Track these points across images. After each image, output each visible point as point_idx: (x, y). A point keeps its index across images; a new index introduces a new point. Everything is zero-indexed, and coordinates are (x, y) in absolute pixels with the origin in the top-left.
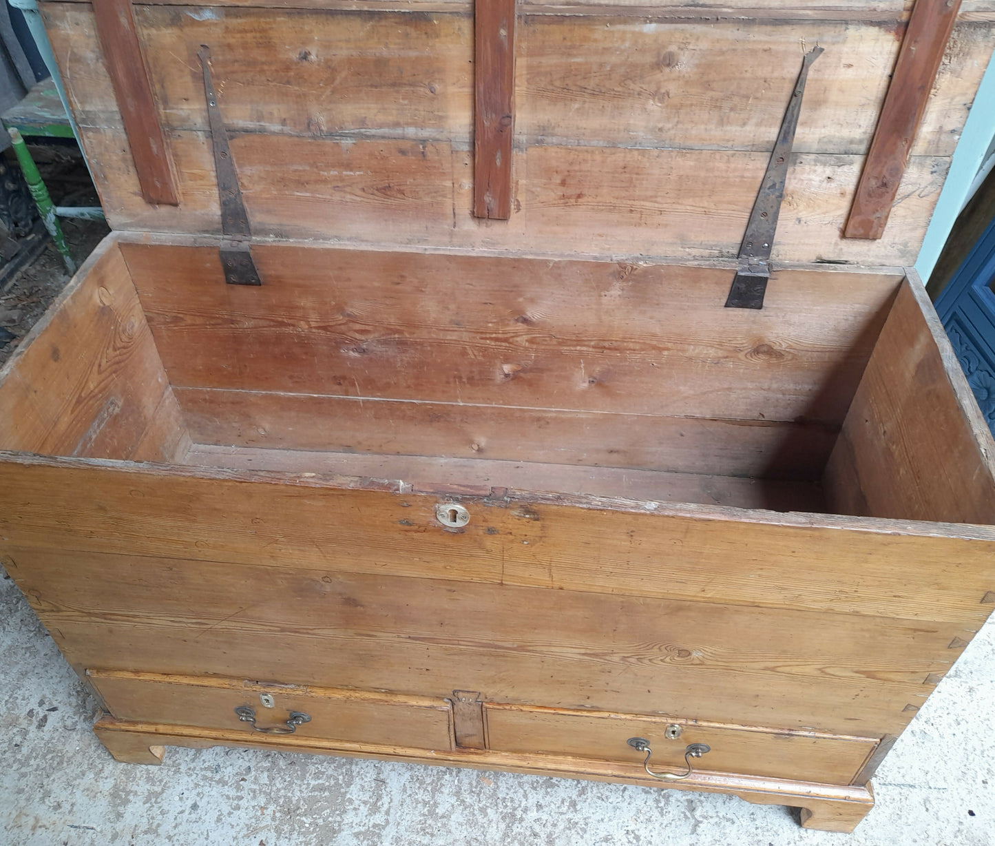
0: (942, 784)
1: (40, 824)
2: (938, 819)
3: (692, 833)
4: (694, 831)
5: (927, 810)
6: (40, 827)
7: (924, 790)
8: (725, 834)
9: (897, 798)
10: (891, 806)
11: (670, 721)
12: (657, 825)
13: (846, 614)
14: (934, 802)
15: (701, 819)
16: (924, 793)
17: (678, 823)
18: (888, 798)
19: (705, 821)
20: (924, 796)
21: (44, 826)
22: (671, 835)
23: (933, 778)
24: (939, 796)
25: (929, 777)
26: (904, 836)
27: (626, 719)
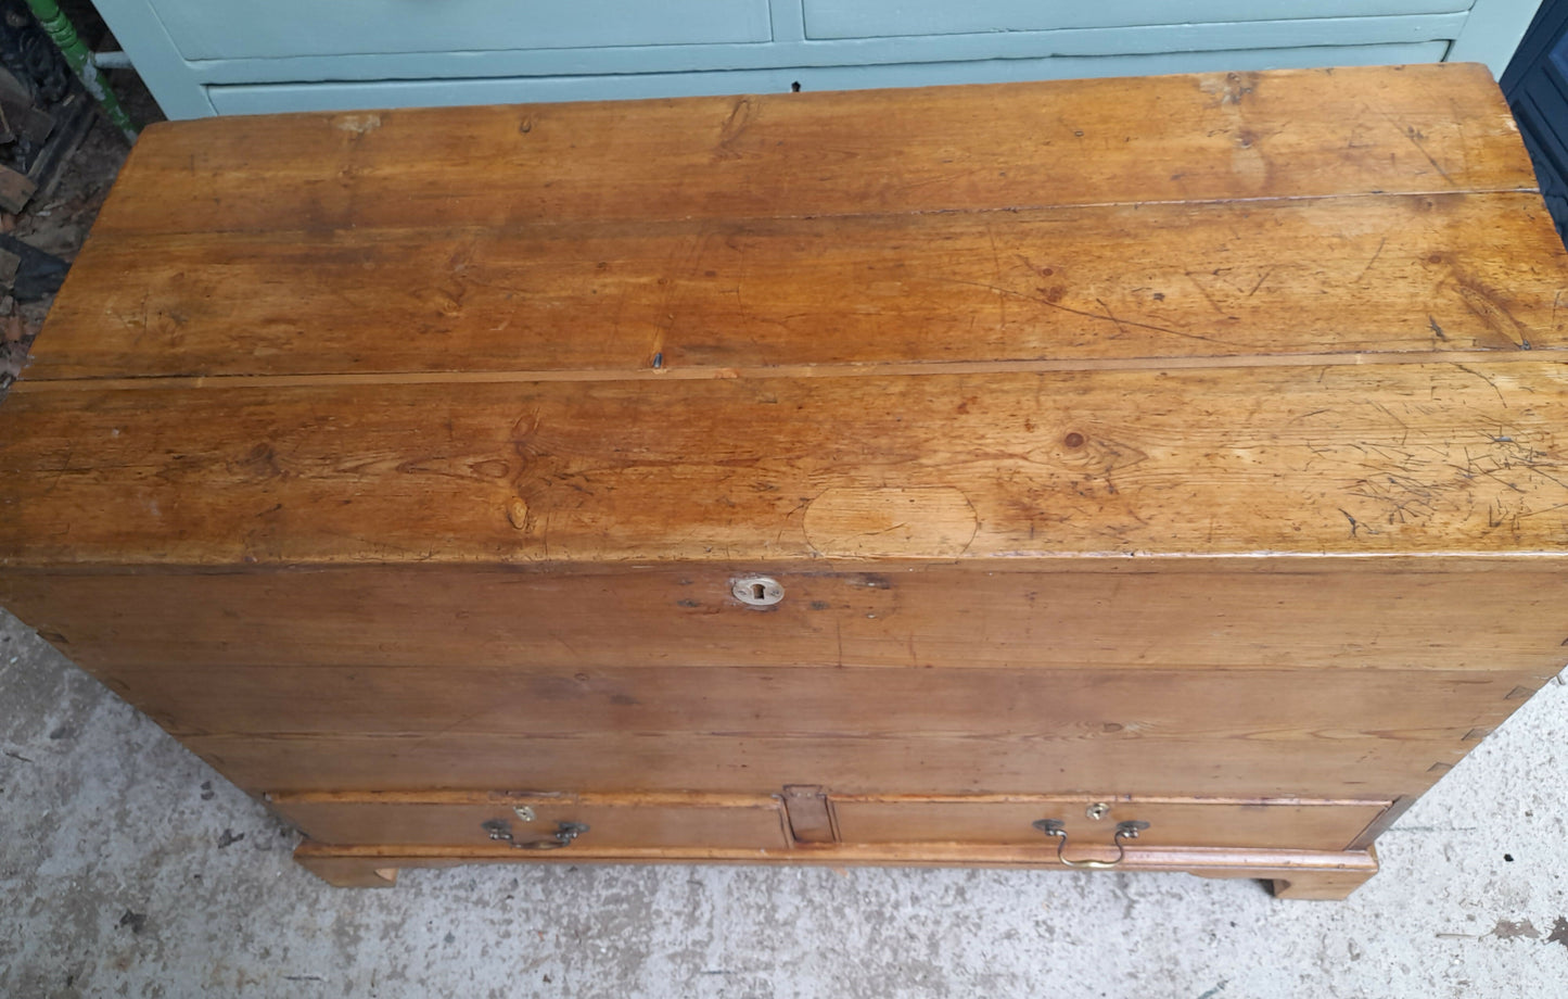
0: (1469, 823)
1: (247, 979)
2: (1462, 870)
3: (1125, 917)
4: (1127, 915)
5: (1448, 859)
6: (248, 982)
7: (1444, 833)
8: (1169, 914)
9: (1407, 847)
10: (1399, 859)
11: (1093, 800)
12: (1077, 911)
13: (1356, 670)
14: (1458, 849)
15: (1136, 898)
16: (1445, 836)
17: (1106, 905)
18: (1394, 847)
19: (1142, 900)
20: (1445, 841)
21: (253, 981)
22: (1096, 922)
23: (1457, 814)
24: (1466, 839)
25: (1452, 814)
26: (1416, 898)
27: (1030, 802)
